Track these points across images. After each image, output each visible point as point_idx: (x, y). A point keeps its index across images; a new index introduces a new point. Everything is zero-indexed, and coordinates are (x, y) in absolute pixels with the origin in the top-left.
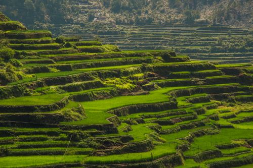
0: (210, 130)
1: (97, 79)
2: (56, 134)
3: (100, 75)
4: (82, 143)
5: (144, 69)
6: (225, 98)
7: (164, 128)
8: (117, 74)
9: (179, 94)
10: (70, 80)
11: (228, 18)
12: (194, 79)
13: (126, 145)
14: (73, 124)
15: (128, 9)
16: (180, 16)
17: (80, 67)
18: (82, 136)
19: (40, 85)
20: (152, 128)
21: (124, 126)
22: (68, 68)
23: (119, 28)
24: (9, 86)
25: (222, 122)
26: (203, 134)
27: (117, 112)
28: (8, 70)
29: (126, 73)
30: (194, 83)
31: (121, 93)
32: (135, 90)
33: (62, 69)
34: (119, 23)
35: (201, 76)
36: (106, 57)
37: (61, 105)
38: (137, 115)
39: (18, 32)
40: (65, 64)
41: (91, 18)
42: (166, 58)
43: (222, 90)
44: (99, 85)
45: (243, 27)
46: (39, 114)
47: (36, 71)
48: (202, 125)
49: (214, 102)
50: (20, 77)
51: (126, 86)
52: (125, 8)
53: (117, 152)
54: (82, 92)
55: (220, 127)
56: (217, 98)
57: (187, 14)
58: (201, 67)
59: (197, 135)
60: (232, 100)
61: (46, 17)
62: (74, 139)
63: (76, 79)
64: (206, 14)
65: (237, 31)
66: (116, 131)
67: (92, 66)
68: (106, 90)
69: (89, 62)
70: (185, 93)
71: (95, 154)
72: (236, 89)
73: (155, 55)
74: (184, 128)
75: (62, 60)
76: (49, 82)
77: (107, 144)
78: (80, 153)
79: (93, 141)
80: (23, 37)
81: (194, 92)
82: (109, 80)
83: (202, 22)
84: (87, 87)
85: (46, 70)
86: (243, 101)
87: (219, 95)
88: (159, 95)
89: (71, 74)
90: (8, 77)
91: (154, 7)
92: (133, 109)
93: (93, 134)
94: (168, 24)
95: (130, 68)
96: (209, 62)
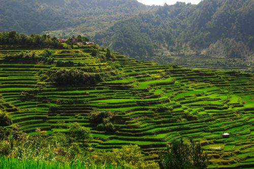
0: (184, 91)
1: (148, 74)
2: (128, 92)
3: (149, 73)
4: (136, 95)
5: (166, 71)
6: (194, 80)
7: (168, 91)
8: (156, 73)
9: (177, 79)
10: (138, 75)
11: (211, 53)
12: (183, 74)
13: (151, 96)
14: (134, 89)
15: (176, 50)
16: (194, 53)
17: (143, 70)
18: (137, 93)
19: (127, 76)
20: (163, 91)
21: (153, 90)
22: (138, 71)
23: (172, 57)
24: (116, 77)
25: (190, 89)
26: (181, 92)
27: (152, 86)
28: (116, 72)
29: (159, 72)
30: (184, 76)
31: (156, 79)
32: (161, 78)
33: (136, 71)
34: (172, 55)
35: (186, 73)
36: (153, 67)
37: (131, 83)
38: (159, 86)
39: (123, 59)
40: (138, 69)
41: (162, 54)
42: (174, 67)
43: (193, 78)
44: (148, 76)
45: (217, 56)
46: (123, 85)
47: (127, 72)
48: (182, 89)
49: (190, 82)
50: (120, 74)
51: (158, 77)
52: (175, 50)
53: (148, 98)
54: (142, 79)
55: (188, 90)
56: (191, 81)
57: (196, 52)
58: (186, 70)
59: (179, 93)
60: (196, 82)
61: (147, 54)
62: (134, 94)
63: (140, 74)
64: (204, 52)
65: (215, 58)
66: (148, 91)
67: (147, 70)
68: (151, 78)
69: (146, 69)
70: (179, 79)
71: (140, 99)
72: (198, 78)
73: (170, 66)
74: (175, 91)
75: (137, 68)
76: (130, 75)
77: (145, 95)
78: (135, 98)
79: (140, 95)
80: (124, 60)
81: (183, 79)
82: (153, 75)
83: (202, 55)
84: (144, 77)
85: (131, 71)
86: (200, 82)
87: (192, 80)
88: (169, 80)
89: (138, 73)
90: (116, 74)
91: (185, 50)
92: (158, 84)
93: (140, 92)
94: (190, 56)
95: (160, 71)
96: (188, 68)
